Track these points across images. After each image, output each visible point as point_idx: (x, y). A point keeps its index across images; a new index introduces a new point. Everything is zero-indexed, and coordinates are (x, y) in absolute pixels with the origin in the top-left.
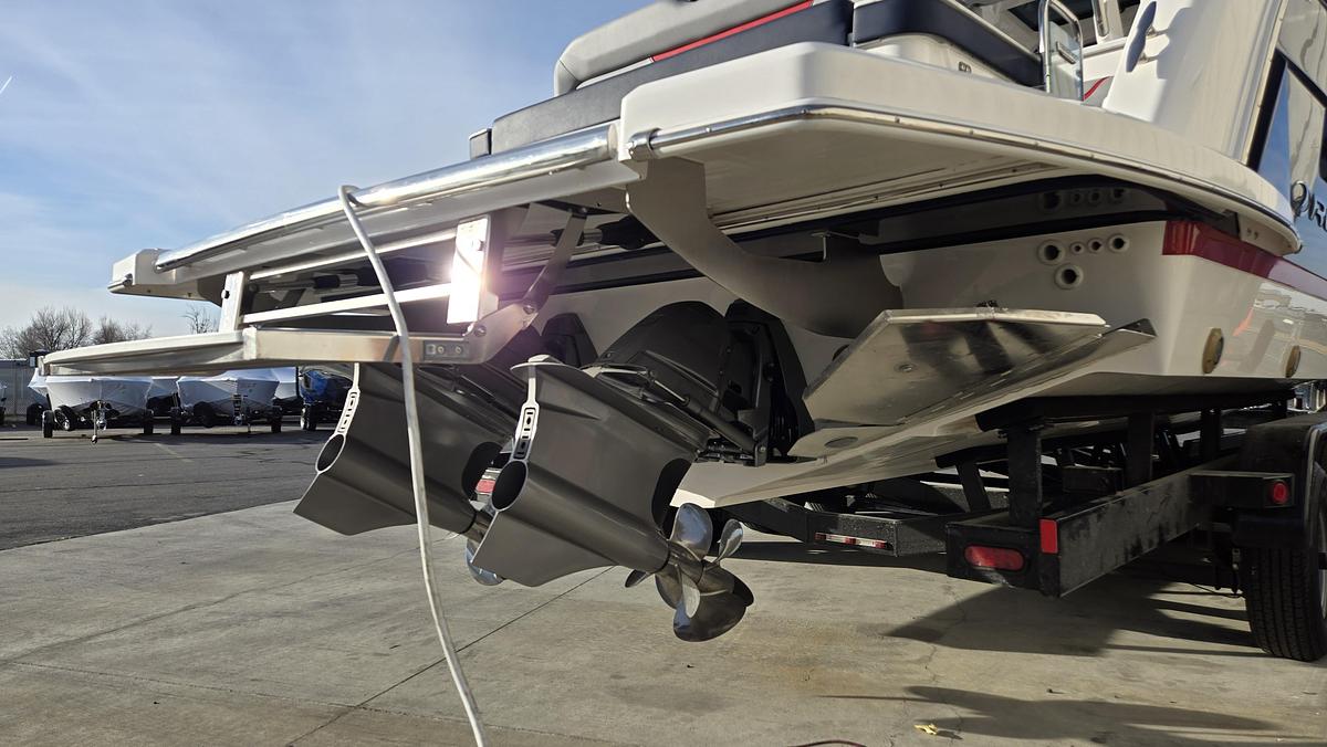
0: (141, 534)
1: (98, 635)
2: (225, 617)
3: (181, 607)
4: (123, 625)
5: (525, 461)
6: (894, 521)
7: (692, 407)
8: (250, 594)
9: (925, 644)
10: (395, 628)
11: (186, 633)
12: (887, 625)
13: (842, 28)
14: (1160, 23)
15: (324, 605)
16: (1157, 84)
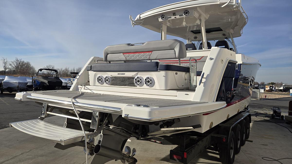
0: (5, 131)
1: (5, 161)
2: (31, 156)
3: (20, 153)
4: (9, 159)
5: (100, 145)
6: (163, 138)
7: (129, 132)
8: (34, 150)
9: (167, 162)
10: (67, 159)
11: (24, 161)
12: (161, 158)
13: (157, 67)
14: (205, 76)
15: (51, 153)
16: (203, 88)
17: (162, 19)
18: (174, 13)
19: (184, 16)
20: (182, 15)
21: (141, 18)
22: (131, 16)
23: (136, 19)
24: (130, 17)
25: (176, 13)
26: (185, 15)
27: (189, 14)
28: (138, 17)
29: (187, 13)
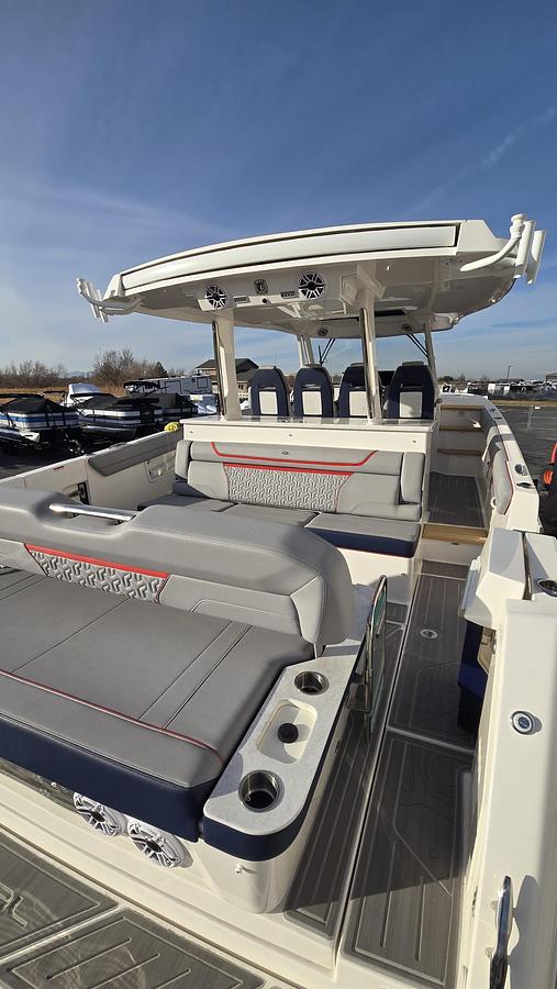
17: (212, 302)
18: (260, 284)
19: (302, 297)
20: (293, 294)
21: (128, 293)
22: (81, 280)
23: (107, 296)
24: (81, 287)
25: (270, 284)
26: (304, 293)
27: (320, 291)
28: (114, 285)
29: (312, 287)
